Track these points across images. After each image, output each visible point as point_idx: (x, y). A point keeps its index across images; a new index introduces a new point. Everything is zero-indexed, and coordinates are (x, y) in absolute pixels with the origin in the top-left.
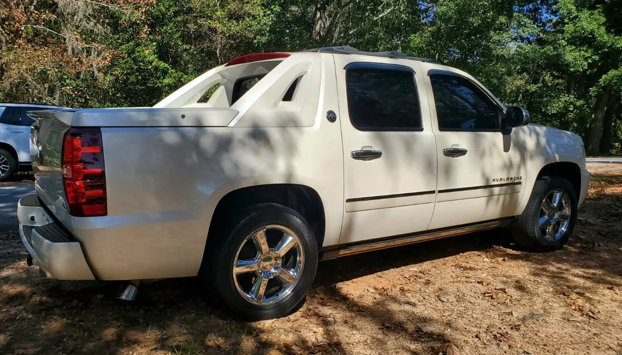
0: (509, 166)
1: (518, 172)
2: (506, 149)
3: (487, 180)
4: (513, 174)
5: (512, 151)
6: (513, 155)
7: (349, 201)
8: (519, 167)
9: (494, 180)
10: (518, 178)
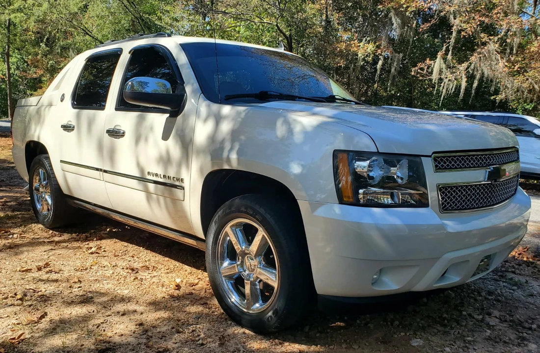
0: (165, 160)
1: (179, 171)
2: (165, 137)
3: (142, 171)
4: (172, 173)
5: (171, 142)
6: (172, 146)
7: (62, 161)
8: (179, 166)
9: (149, 173)
10: (178, 180)
